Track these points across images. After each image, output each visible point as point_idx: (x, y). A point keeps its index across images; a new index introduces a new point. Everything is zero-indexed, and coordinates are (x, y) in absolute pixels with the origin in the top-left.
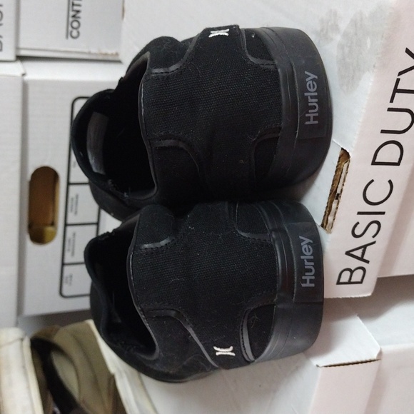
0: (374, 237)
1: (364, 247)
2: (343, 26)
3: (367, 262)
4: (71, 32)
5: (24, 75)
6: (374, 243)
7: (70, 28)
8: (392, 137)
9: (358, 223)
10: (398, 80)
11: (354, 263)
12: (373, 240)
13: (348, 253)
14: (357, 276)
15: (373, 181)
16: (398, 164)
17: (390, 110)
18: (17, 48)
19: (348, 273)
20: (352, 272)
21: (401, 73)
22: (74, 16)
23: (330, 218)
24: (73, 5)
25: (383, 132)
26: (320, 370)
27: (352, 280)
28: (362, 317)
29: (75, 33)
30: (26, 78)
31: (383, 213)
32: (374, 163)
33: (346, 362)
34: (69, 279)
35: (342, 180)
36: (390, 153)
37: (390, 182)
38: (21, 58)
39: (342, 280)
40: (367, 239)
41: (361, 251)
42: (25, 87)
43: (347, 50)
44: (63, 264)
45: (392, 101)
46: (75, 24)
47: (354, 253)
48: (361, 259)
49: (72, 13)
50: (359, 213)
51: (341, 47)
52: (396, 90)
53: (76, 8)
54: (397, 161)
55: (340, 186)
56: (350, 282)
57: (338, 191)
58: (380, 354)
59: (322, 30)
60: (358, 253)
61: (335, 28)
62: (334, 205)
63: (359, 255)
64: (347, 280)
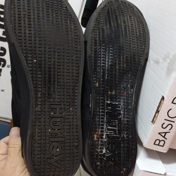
0: (170, 130)
1: (166, 133)
3: (166, 139)
6: (169, 132)
9: (164, 123)
11: (161, 138)
13: (159, 133)
15: (171, 109)
19: (158, 141)
20: (160, 141)
23: (155, 119)
27: (160, 145)
31: (174, 122)
32: (172, 103)
35: (161, 106)
39: (156, 143)
40: (167, 130)
41: (164, 134)
43: (170, 64)
48: (164, 137)
50: (165, 120)
55: (160, 108)
57: (159, 110)
61: (168, 57)
62: (157, 115)
63: (163, 135)
64: (158, 144)
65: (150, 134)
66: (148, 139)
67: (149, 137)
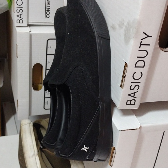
0: (137, 90)
1: (134, 93)
2: (125, 24)
3: (136, 98)
4: (47, 16)
5: (30, 32)
6: (138, 92)
7: (46, 15)
8: (141, 59)
9: (132, 86)
10: (141, 42)
11: (131, 98)
12: (137, 91)
13: (129, 95)
14: (133, 102)
15: (135, 72)
16: (144, 67)
17: (139, 50)
18: (28, 22)
19: (130, 101)
20: (131, 101)
21: (142, 39)
22: (47, 10)
23: (123, 84)
24: (47, 6)
25: (138, 57)
26: (120, 131)
28: (136, 116)
29: (48, 16)
30: (31, 33)
31: (140, 82)
32: (135, 67)
33: (129, 129)
34: (47, 103)
35: (125, 72)
36: (141, 64)
37: (141, 73)
38: (29, 25)
39: (127, 104)
40: (135, 90)
41: (133, 94)
42: (31, 36)
43: (126, 32)
44: (45, 98)
45: (140, 48)
46: (48, 13)
47: (131, 95)
48: (134, 97)
49: (47, 9)
50: (132, 82)
51: (125, 30)
52: (141, 45)
53: (48, 7)
54: (143, 66)
55: (125, 74)
56: (130, 104)
57: (125, 76)
58: (141, 127)
59: (120, 24)
60: (133, 95)
61: (123, 24)
62: (124, 80)
63: (133, 96)
64: (129, 104)
65: (121, 97)
66: (120, 102)
67: (120, 100)
